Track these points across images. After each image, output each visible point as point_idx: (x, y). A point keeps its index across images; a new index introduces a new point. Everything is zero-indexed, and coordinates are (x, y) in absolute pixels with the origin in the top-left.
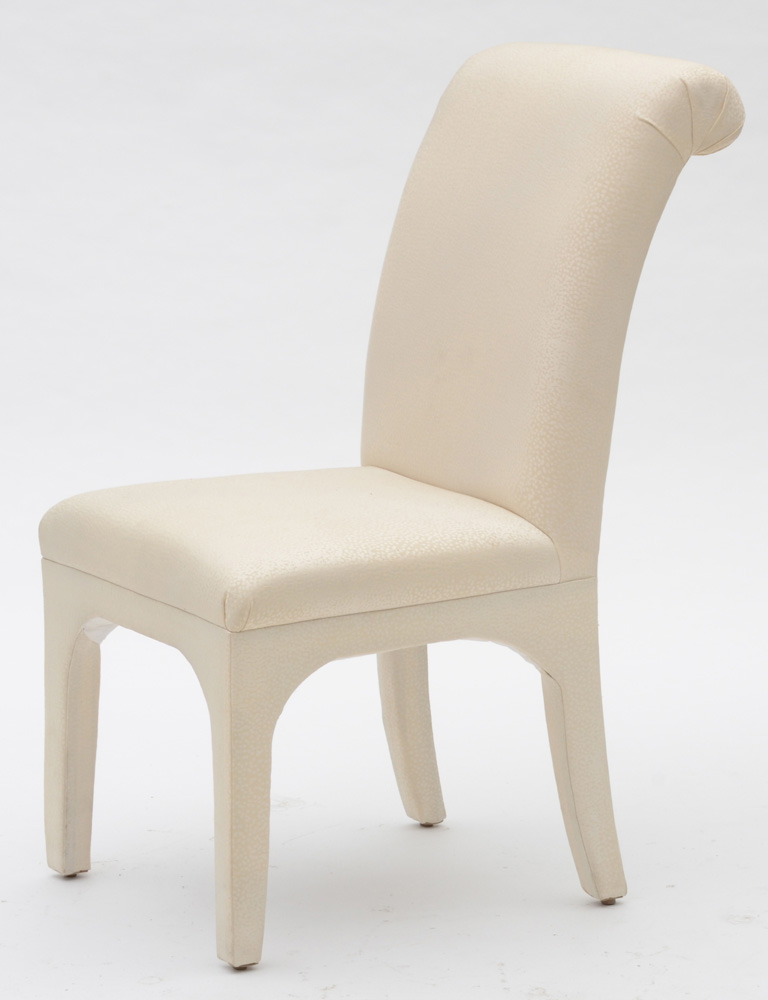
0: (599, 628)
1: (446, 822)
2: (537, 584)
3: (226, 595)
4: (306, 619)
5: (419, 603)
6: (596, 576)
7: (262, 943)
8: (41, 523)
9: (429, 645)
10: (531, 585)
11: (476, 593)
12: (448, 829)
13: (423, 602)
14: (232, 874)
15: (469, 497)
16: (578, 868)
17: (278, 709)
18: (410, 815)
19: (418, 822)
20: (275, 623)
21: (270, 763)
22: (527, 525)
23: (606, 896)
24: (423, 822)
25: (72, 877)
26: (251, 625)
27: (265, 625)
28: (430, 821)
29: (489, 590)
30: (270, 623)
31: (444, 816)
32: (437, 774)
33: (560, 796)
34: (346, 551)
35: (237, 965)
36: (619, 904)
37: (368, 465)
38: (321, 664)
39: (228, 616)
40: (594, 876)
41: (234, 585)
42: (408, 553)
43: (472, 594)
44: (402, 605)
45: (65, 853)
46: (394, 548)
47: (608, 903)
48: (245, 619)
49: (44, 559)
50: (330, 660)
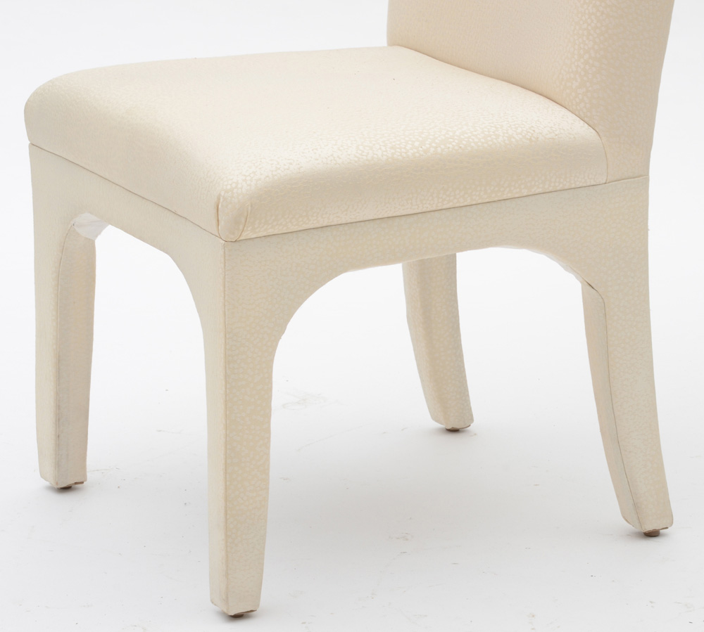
0: (649, 232)
1: (473, 427)
2: (581, 185)
3: (219, 199)
4: (312, 226)
5: (444, 207)
6: (648, 175)
7: (260, 589)
8: (27, 104)
9: (458, 254)
10: (573, 186)
11: (510, 196)
12: (475, 434)
13: (448, 206)
14: (226, 513)
15: (504, 83)
16: (618, 496)
17: (280, 329)
18: (435, 419)
19: (443, 426)
20: (276, 232)
21: (271, 389)
22: (571, 117)
23: (649, 527)
24: (449, 427)
25: (67, 489)
26: (248, 234)
27: (265, 234)
28: (457, 426)
29: (525, 192)
30: (271, 231)
31: (472, 420)
32: (464, 377)
33: (600, 417)
34: (361, 148)
35: (232, 613)
36: (664, 535)
37: (394, 44)
38: (330, 277)
39: (222, 223)
40: (636, 506)
41: (229, 187)
42: (432, 149)
43: (505, 197)
44: (424, 210)
45: (58, 465)
46: (417, 144)
47: (652, 534)
48: (241, 227)
49: (32, 144)
50: (341, 272)
